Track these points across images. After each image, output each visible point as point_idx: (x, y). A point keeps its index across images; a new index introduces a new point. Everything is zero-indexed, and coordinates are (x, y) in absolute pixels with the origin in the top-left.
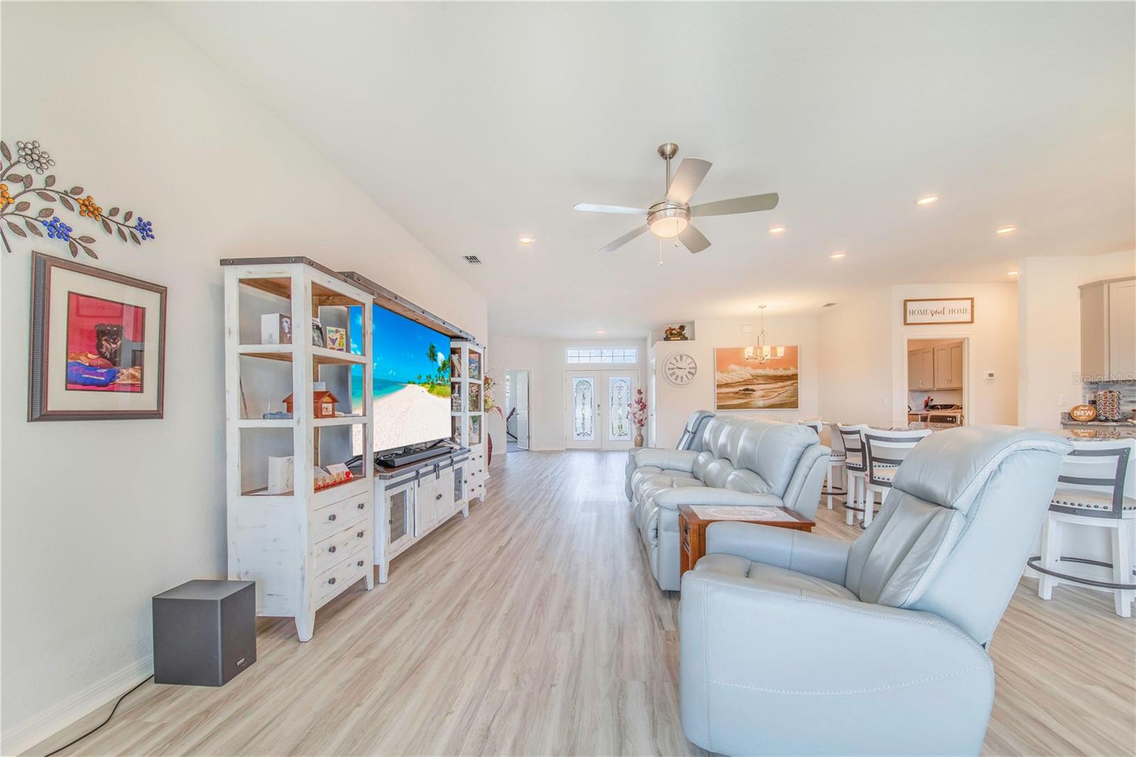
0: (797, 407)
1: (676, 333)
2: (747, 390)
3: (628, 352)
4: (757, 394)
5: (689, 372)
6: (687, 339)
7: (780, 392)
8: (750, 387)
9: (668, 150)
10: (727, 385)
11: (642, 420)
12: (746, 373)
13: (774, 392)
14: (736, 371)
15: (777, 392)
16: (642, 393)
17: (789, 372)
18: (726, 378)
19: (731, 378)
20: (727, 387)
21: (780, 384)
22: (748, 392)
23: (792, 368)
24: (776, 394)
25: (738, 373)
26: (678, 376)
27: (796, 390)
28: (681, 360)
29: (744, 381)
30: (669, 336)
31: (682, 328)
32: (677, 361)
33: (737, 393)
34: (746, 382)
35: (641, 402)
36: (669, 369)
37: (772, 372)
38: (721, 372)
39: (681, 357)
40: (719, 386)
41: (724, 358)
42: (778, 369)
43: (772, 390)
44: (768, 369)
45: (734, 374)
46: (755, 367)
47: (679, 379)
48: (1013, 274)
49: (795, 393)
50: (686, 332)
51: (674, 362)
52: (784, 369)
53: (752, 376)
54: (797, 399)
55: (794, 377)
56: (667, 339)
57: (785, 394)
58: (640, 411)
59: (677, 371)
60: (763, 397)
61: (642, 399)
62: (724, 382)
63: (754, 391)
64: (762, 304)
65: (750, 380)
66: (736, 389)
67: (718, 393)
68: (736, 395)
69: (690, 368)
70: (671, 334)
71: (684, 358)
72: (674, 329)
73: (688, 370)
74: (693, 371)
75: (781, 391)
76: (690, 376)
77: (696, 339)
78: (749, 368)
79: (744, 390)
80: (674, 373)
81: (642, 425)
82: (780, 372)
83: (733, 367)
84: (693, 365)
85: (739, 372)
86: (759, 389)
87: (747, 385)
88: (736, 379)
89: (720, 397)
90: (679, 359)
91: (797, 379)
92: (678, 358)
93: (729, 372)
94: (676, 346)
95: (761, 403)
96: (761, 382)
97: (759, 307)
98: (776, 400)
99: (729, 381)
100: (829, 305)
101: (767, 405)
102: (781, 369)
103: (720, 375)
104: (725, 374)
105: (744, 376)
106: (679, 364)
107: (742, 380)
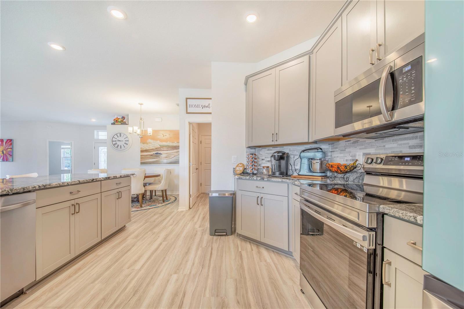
1: (121, 121)
2: (157, 153)
4: (163, 156)
5: (125, 143)
6: (125, 124)
8: (159, 152)
10: (146, 151)
12: (156, 144)
13: (172, 155)
14: (151, 143)
15: (174, 155)
18: (146, 147)
19: (149, 147)
22: (158, 155)
24: (173, 156)
25: (152, 145)
26: (118, 146)
28: (120, 136)
29: (156, 149)
30: (116, 122)
31: (123, 118)
32: (118, 137)
33: (152, 155)
34: (157, 149)
37: (171, 144)
38: (143, 143)
39: (120, 134)
40: (142, 151)
42: (174, 142)
44: (169, 142)
46: (161, 141)
47: (119, 147)
50: (125, 120)
53: (160, 146)
56: (114, 124)
59: (118, 143)
60: (166, 157)
62: (145, 149)
63: (161, 154)
65: (159, 148)
66: (152, 153)
67: (141, 155)
68: (151, 157)
69: (125, 141)
71: (122, 135)
72: (119, 119)
74: (127, 142)
76: (125, 145)
77: (129, 124)
78: (158, 141)
79: (155, 154)
80: (116, 143)
83: (150, 141)
84: (127, 139)
85: (153, 143)
86: (164, 153)
87: (158, 151)
88: (151, 147)
89: (142, 157)
90: (119, 136)
92: (119, 135)
93: (147, 143)
94: (119, 128)
95: (165, 161)
96: (165, 149)
99: (147, 149)
101: (168, 162)
102: (176, 143)
103: (143, 145)
104: (145, 145)
105: (156, 146)
106: (119, 139)
107: (154, 148)
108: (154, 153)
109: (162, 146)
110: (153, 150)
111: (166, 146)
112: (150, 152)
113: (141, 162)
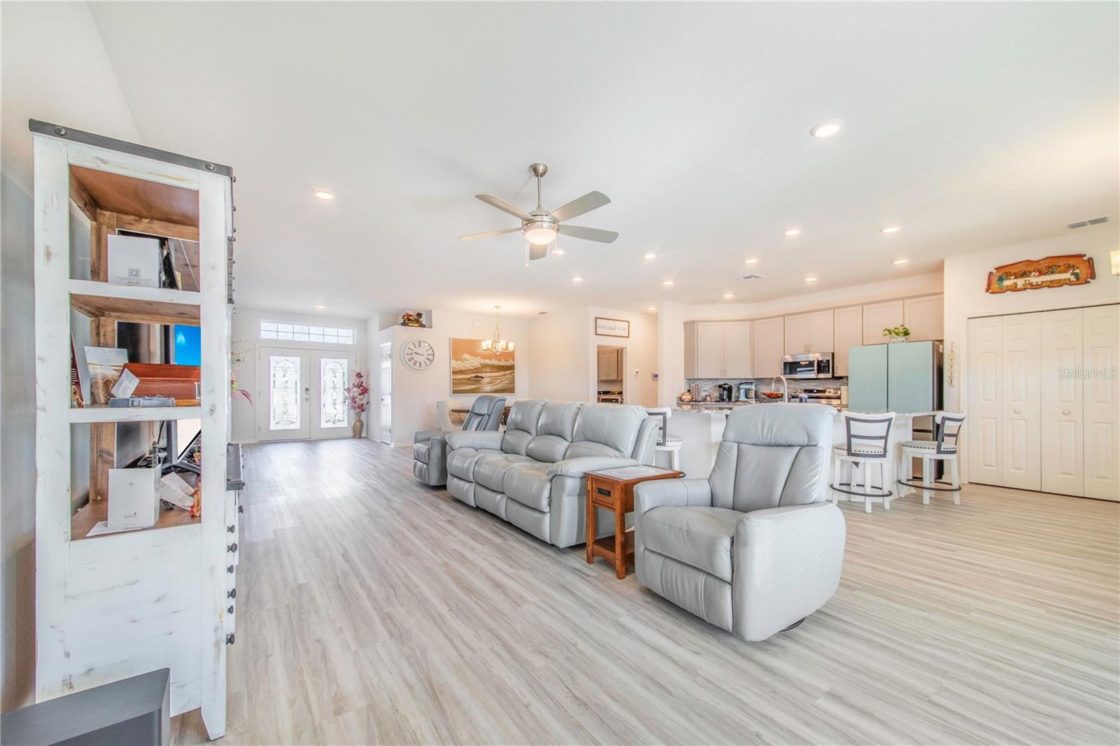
0: (514, 392)
1: (413, 320)
2: (477, 377)
3: (343, 332)
4: (486, 380)
5: (427, 359)
6: (424, 326)
7: (501, 380)
8: (480, 375)
9: (541, 169)
10: (461, 372)
11: (363, 405)
12: (476, 362)
13: (498, 379)
14: (468, 360)
16: (361, 376)
17: (509, 364)
18: (459, 365)
19: (465, 366)
20: (461, 374)
21: (502, 373)
22: (478, 379)
23: (511, 360)
24: (499, 381)
25: (471, 362)
26: (416, 362)
27: (514, 377)
28: (420, 346)
29: (475, 369)
30: (407, 321)
31: (419, 315)
32: (416, 347)
33: (469, 379)
34: (476, 370)
35: (361, 386)
36: (407, 354)
37: (496, 363)
38: (457, 360)
39: (420, 343)
40: (455, 373)
41: (459, 347)
42: (500, 360)
43: (496, 378)
44: (493, 360)
45: (467, 362)
46: (484, 357)
47: (418, 364)
48: (652, 309)
49: (513, 382)
50: (423, 320)
51: (412, 347)
52: (506, 361)
53: (481, 365)
54: (514, 386)
55: (512, 368)
56: (404, 324)
57: (506, 382)
58: (360, 395)
59: (416, 357)
60: (489, 383)
61: (362, 382)
62: (458, 369)
63: (483, 378)
64: (497, 305)
65: (480, 368)
66: (469, 376)
67: (453, 379)
68: (468, 382)
69: (428, 355)
70: (409, 320)
71: (423, 344)
72: (411, 316)
73: (426, 356)
74: (431, 357)
75: (503, 378)
76: (428, 362)
77: (433, 327)
78: (479, 358)
79: (474, 377)
80: (412, 359)
81: (363, 410)
82: (502, 363)
83: (466, 356)
84: (431, 352)
85: (471, 361)
86: (487, 376)
87: (477, 372)
88: (468, 367)
89: (455, 383)
90: (417, 346)
91: (514, 369)
92: (417, 344)
93: (462, 360)
94: (413, 332)
95: (488, 388)
96: (488, 370)
97: (495, 307)
98: (499, 386)
99: (463, 368)
100: (542, 313)
101: (492, 391)
102: (503, 361)
103: (455, 362)
104: (459, 362)
105: (474, 365)
106: (417, 350)
107: (473, 368)
108: (473, 375)
109: (485, 366)
110: (471, 371)
111: (489, 366)
112: (467, 374)
113: (453, 391)
